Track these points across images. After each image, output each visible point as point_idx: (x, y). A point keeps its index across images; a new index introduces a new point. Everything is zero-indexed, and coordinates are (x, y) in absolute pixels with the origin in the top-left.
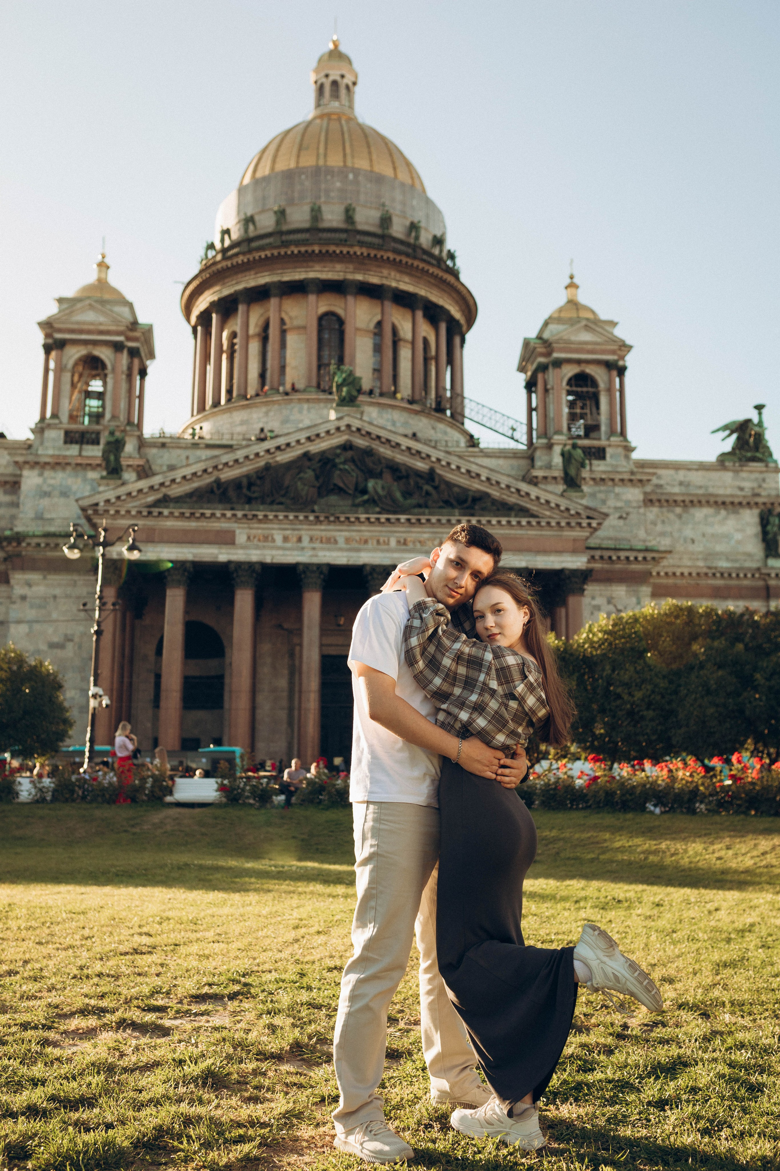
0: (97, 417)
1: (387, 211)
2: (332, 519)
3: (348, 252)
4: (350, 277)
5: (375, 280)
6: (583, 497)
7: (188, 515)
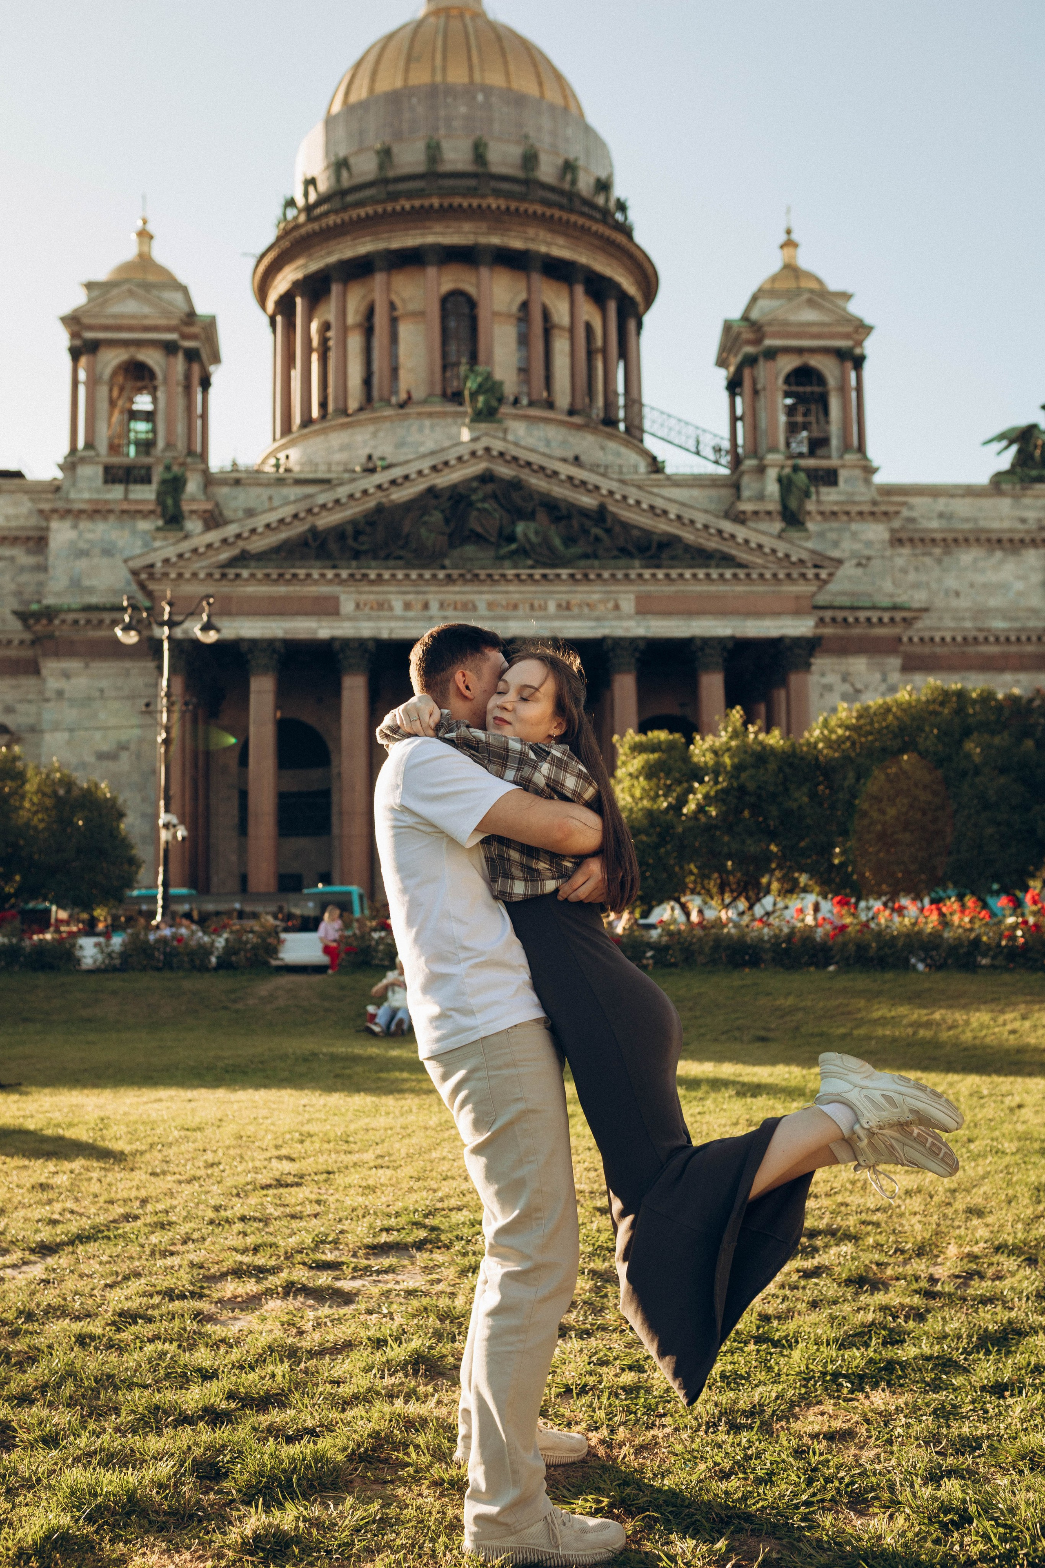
0: (145, 446)
1: (532, 146)
2: (469, 576)
3: (480, 206)
4: (483, 240)
5: (517, 244)
6: (808, 538)
7: (274, 576)
